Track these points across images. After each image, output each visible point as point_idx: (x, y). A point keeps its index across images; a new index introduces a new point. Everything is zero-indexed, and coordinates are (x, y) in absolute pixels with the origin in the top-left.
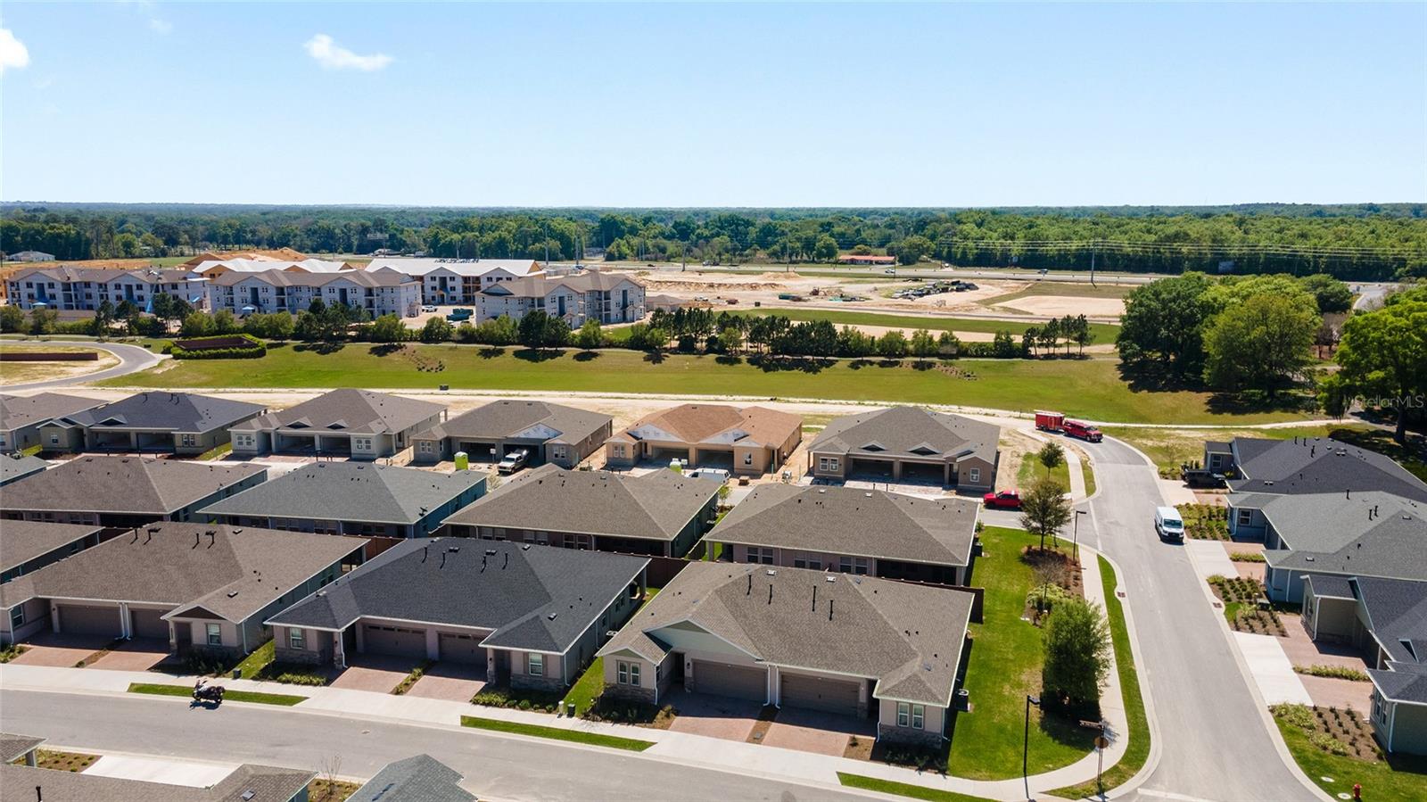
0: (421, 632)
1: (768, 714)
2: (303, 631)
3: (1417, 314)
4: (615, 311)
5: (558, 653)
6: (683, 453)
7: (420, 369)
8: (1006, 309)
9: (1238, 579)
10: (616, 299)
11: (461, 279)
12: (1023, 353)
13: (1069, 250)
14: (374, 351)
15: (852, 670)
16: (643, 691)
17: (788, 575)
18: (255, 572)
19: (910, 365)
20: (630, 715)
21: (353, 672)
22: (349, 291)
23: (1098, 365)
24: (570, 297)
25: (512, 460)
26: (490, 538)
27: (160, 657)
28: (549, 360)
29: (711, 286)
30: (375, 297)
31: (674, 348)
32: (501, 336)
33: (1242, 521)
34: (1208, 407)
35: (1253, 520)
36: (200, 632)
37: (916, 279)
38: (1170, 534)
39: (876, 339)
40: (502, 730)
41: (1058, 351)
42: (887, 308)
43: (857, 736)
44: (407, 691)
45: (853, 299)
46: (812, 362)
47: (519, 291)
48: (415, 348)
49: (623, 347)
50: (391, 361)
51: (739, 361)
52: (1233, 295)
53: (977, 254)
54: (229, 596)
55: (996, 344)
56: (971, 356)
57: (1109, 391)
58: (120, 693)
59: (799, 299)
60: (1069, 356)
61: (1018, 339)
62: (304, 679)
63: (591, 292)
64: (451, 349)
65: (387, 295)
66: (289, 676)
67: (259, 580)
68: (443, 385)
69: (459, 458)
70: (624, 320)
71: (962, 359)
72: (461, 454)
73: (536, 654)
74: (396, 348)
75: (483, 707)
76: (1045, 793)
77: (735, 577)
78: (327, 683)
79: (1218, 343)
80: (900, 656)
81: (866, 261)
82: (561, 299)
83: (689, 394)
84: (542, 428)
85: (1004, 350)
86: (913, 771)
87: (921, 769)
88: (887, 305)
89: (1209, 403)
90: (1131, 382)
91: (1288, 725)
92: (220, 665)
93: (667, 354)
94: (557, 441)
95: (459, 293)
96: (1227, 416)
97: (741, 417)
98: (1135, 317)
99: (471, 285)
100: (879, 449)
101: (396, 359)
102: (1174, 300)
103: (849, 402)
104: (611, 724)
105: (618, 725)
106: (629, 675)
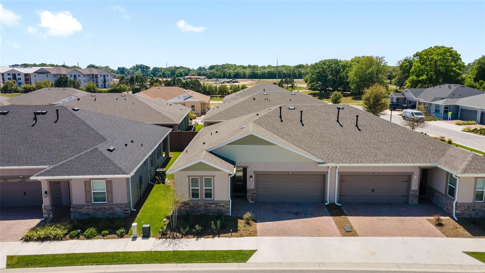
4: (100, 83)
5: (125, 176)
10: (100, 77)
11: (23, 75)
15: (407, 161)
16: (217, 203)
24: (79, 76)
37: (216, 81)
47: (54, 71)
53: (234, 74)
63: (89, 75)
73: (99, 180)
77: (264, 114)
79: (355, 76)
81: (195, 78)
82: (75, 75)
97: (184, 91)
99: (29, 77)
104: (195, 239)
105: (202, 239)
106: (202, 189)
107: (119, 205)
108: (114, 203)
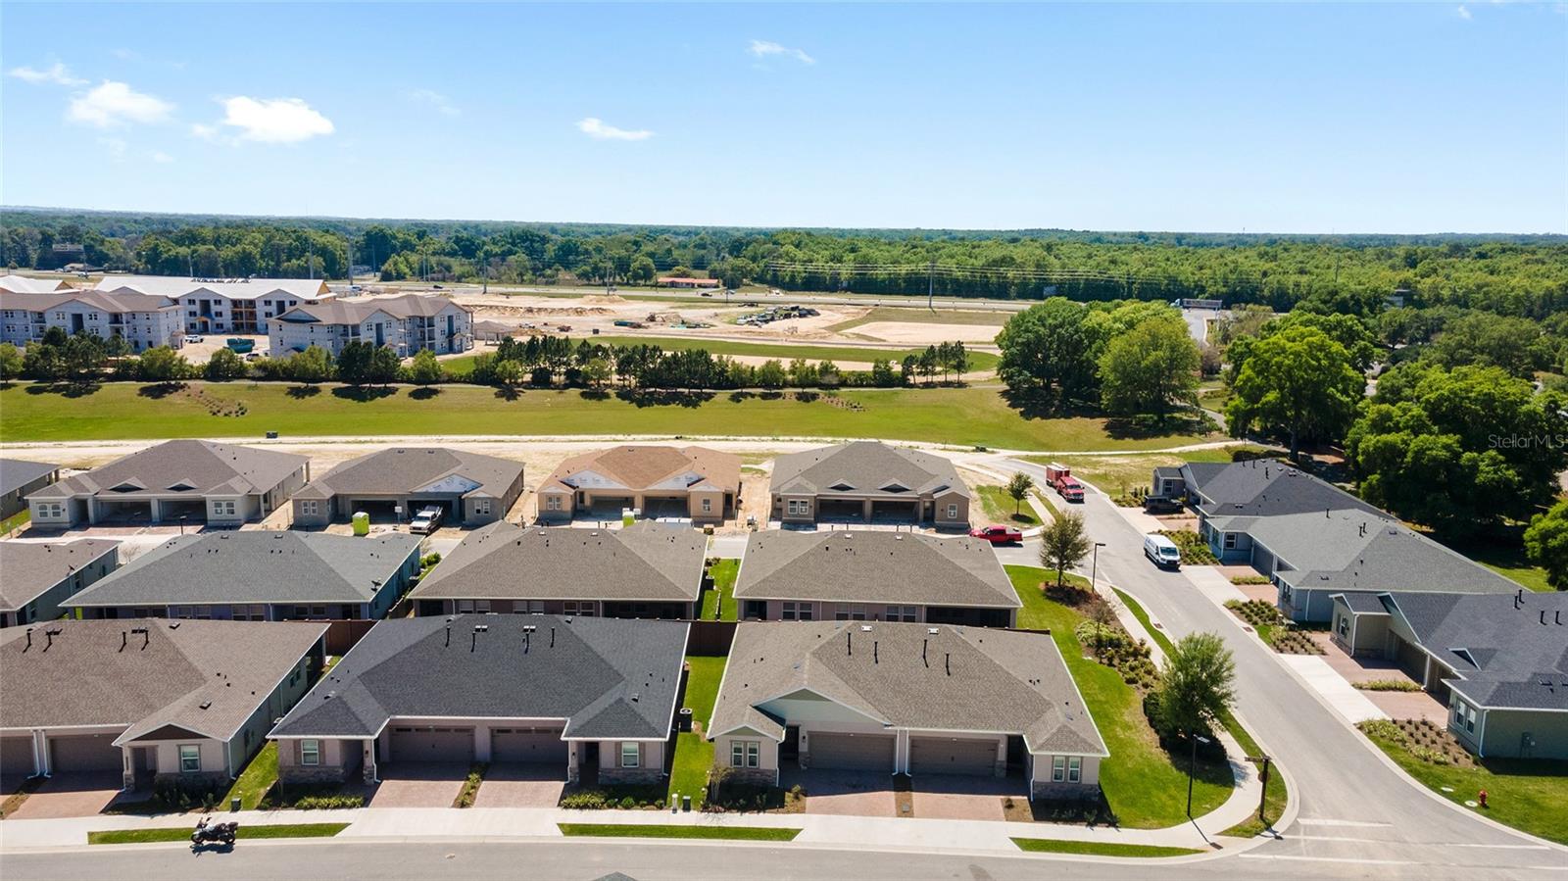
0: (468, 731)
1: (902, 784)
2: (321, 742)
3: (1310, 339)
4: (440, 340)
5: (660, 739)
6: (629, 502)
7: (214, 414)
8: (860, 336)
9: (1251, 602)
10: (441, 326)
11: (230, 303)
12: (902, 381)
13: (899, 274)
14: (144, 391)
15: (991, 727)
16: (762, 772)
17: (885, 630)
18: (219, 675)
19: (794, 397)
20: (759, 801)
21: (388, 787)
22: (86, 317)
23: (981, 393)
24: (389, 324)
25: (427, 519)
26: (470, 612)
27: (110, 795)
28: (379, 398)
29: (530, 310)
30: (125, 325)
31: (526, 382)
32: (315, 371)
33: (1229, 545)
34: (1107, 433)
35: (1239, 543)
36: (167, 758)
37: (752, 304)
38: (1169, 561)
39: (756, 369)
40: (617, 835)
41: (936, 379)
42: (738, 335)
43: (1013, 797)
44: (472, 803)
45: (697, 326)
46: (688, 396)
47: (327, 318)
48: (202, 388)
49: (465, 382)
50: (171, 404)
51: (607, 396)
52: (1116, 320)
53: (805, 277)
54: (202, 707)
55: (875, 372)
56: (850, 386)
57: (1001, 419)
58: (80, 846)
59: (639, 326)
60: (947, 384)
61: (897, 368)
62: (334, 801)
63: (410, 318)
64: (250, 387)
65: (141, 323)
66: (312, 800)
67: (228, 685)
68: (271, 432)
69: (358, 519)
70: (451, 350)
71: (843, 390)
72: (360, 515)
73: (631, 743)
74: (176, 388)
75: (577, 811)
76: (1219, 834)
77: (827, 638)
78: (366, 803)
79: (1114, 370)
80: (1038, 708)
81: (688, 284)
82: (379, 326)
83: (578, 434)
84: (457, 480)
85: (884, 379)
86: (1084, 827)
87: (1091, 824)
88: (737, 332)
89: (1106, 428)
90: (1022, 409)
91: (1382, 740)
92: (210, 795)
93: (521, 389)
94: (479, 494)
95: (227, 320)
96: (1129, 441)
97: (687, 459)
98: (1023, 343)
99: (243, 310)
100: (848, 488)
101: (179, 402)
102: (1061, 326)
103: (763, 438)
104: (739, 814)
105: (747, 814)
106: (745, 756)
107: (651, 770)
108: (647, 767)
